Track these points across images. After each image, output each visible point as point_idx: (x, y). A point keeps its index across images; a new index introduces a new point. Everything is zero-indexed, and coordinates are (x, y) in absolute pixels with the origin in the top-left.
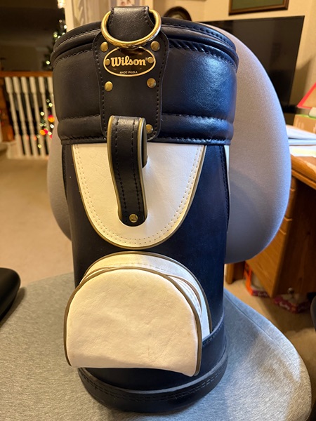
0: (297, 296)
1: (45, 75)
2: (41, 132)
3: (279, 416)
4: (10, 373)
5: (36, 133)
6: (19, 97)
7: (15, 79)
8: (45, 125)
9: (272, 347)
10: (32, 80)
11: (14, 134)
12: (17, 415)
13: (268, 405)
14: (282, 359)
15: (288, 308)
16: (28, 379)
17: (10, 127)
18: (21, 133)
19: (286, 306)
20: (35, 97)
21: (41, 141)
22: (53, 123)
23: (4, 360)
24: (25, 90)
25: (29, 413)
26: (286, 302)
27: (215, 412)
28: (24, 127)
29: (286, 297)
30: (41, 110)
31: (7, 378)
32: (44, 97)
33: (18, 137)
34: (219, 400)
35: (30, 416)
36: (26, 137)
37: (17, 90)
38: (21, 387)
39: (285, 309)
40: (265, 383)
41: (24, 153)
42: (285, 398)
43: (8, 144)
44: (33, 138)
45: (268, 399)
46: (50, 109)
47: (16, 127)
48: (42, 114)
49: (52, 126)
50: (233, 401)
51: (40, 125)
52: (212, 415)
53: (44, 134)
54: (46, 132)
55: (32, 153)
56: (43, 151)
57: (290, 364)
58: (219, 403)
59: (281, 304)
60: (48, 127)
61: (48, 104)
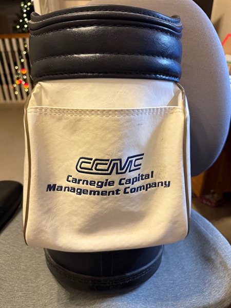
0: (216, 196)
1: (17, 37)
2: (17, 82)
3: (215, 294)
4: (18, 256)
5: (13, 82)
8: (20, 76)
9: (212, 242)
12: (22, 285)
13: (207, 285)
14: (219, 251)
15: (210, 204)
16: (31, 261)
18: (1, 84)
19: (208, 203)
20: (10, 54)
21: (17, 89)
22: (25, 75)
23: (14, 246)
25: (31, 284)
26: (208, 200)
27: (166, 289)
29: (208, 197)
30: (15, 64)
31: (16, 259)
32: (17, 54)
34: (169, 280)
35: (32, 286)
36: (5, 87)
38: (25, 266)
39: (207, 205)
40: (206, 269)
41: (5, 98)
42: (220, 280)
44: (11, 87)
45: (207, 281)
46: (22, 64)
48: (17, 68)
49: (25, 77)
50: (181, 281)
51: (15, 77)
52: (164, 291)
53: (19, 83)
54: (21, 82)
55: (11, 98)
56: (19, 97)
57: (225, 256)
58: (169, 283)
59: (204, 201)
60: (22, 77)
61: (20, 60)
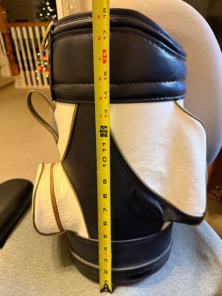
1: (39, 25)
2: (38, 68)
3: (209, 289)
5: (35, 68)
6: (21, 42)
7: (18, 29)
8: (41, 63)
10: (30, 29)
11: (19, 70)
13: (202, 281)
17: (16, 65)
18: (24, 69)
19: (213, 197)
20: (33, 42)
21: (39, 75)
22: (46, 61)
24: (26, 37)
28: (26, 65)
29: (214, 192)
30: (38, 51)
33: (22, 72)
36: (27, 72)
37: (20, 37)
39: (213, 199)
41: (27, 84)
43: (16, 77)
44: (33, 73)
47: (20, 65)
48: (39, 54)
49: (46, 64)
51: (37, 63)
53: (40, 69)
54: (42, 68)
55: (32, 84)
56: (40, 82)
59: (210, 195)
60: (43, 64)
